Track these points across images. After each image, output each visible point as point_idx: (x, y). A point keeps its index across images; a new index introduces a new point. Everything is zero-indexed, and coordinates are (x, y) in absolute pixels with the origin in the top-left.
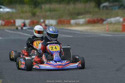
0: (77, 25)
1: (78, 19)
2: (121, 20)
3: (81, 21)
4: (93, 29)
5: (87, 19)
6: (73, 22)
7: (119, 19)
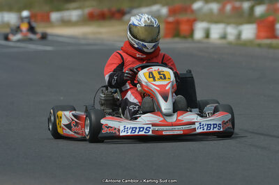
0: (66, 23)
1: (68, 9)
2: (164, 11)
3: (74, 14)
4: (100, 33)
5: (87, 11)
6: (55, 16)
7: (159, 11)
